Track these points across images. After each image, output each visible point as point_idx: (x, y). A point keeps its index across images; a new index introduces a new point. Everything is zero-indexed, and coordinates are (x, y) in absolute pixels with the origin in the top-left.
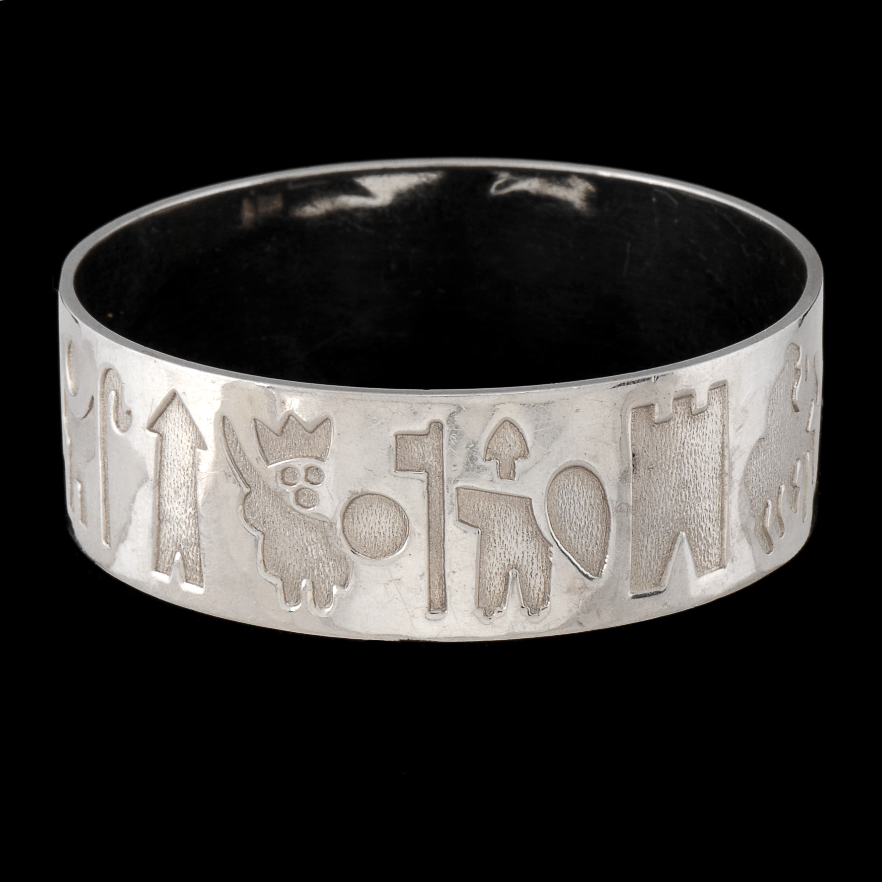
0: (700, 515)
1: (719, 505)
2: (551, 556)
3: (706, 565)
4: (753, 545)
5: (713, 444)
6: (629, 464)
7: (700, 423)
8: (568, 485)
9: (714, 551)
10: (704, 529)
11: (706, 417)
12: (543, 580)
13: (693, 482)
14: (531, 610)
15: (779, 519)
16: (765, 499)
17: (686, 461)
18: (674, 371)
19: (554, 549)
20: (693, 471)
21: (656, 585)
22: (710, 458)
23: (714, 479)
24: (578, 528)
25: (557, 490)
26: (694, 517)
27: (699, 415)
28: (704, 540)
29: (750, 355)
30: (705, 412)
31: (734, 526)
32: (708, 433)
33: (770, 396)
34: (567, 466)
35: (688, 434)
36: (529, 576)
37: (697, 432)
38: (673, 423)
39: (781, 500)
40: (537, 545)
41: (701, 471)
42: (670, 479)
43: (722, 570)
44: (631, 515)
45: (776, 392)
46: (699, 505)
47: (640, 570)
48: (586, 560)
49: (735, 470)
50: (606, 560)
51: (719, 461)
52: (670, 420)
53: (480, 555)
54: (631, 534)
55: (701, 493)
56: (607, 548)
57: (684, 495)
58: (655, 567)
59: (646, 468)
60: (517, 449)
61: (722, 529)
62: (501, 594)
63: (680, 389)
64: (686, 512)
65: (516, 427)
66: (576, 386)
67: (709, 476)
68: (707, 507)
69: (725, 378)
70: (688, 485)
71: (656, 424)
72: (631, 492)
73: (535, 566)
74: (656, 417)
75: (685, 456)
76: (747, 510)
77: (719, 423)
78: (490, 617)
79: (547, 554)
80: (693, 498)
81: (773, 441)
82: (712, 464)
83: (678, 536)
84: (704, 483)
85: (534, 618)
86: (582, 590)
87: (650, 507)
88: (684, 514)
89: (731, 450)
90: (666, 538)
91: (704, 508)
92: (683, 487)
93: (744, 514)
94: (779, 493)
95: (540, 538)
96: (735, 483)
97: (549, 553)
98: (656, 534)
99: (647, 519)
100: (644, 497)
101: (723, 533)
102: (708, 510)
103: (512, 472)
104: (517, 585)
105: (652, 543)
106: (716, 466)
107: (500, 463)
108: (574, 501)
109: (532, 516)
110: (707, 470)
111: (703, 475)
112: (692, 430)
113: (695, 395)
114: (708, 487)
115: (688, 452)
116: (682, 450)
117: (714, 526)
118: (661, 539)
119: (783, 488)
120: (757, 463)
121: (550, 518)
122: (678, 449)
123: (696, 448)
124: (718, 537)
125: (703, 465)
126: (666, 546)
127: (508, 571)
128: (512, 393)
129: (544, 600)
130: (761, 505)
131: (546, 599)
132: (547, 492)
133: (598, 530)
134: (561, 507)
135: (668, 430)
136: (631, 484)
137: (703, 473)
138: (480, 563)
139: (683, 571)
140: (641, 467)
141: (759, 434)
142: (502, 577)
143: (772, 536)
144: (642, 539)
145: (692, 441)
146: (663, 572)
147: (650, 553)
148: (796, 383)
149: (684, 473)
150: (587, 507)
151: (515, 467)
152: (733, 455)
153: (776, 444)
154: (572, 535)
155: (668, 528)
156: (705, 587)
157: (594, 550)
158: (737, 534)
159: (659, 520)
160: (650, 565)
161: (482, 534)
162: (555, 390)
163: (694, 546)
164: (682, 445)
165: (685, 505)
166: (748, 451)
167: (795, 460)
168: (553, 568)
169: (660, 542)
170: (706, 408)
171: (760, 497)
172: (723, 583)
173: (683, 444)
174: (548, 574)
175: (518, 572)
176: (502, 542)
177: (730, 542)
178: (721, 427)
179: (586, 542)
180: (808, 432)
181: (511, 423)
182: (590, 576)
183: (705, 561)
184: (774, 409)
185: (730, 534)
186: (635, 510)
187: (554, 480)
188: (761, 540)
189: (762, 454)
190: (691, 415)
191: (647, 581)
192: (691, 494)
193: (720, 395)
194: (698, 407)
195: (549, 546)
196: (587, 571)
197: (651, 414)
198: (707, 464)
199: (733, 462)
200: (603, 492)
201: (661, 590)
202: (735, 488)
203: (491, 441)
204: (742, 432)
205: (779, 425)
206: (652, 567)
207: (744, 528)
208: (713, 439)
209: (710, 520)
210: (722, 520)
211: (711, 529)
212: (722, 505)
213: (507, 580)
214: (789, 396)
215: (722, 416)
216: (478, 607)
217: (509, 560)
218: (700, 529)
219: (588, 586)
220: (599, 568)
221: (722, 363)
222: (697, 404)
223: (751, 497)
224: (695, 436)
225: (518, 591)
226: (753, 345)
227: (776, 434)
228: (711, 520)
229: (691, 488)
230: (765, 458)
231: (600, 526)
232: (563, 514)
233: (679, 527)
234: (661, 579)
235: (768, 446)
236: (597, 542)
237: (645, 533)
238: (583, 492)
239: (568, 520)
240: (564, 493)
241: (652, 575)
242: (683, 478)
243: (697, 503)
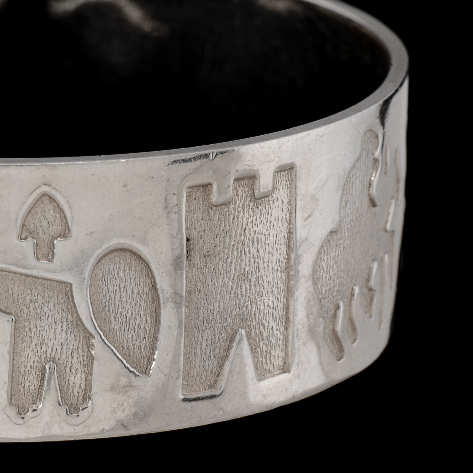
0: (262, 312)
1: (283, 302)
2: (93, 349)
3: (267, 368)
4: (322, 349)
5: (278, 233)
6: (182, 249)
7: (264, 208)
8: (114, 270)
9: (278, 353)
10: (266, 327)
11: (271, 202)
12: (83, 376)
13: (254, 274)
14: (69, 410)
15: (351, 323)
16: (337, 300)
17: (247, 250)
18: (236, 148)
19: (96, 342)
20: (255, 261)
21: (210, 387)
22: (275, 248)
23: (279, 273)
24: (124, 319)
25: (101, 275)
26: (255, 314)
27: (263, 199)
28: (265, 340)
29: (321, 137)
30: (270, 197)
31: (300, 327)
32: (273, 220)
33: (345, 185)
34: (112, 248)
35: (250, 220)
36: (68, 370)
37: (260, 218)
38: (233, 206)
39: (354, 303)
40: (78, 336)
41: (264, 262)
42: (229, 269)
43: (286, 375)
44: (184, 307)
45: (351, 182)
46: (261, 300)
47: (193, 369)
48: (132, 356)
49: (303, 263)
50: (155, 357)
51: (285, 253)
52: (230, 203)
53: (14, 346)
54: (184, 328)
55: (264, 288)
56: (156, 343)
57: (244, 288)
58: (211, 367)
59: (202, 255)
60: (56, 228)
61: (287, 329)
62: (37, 390)
63: (242, 168)
64: (247, 307)
65: (56, 202)
66: (124, 159)
67: (273, 268)
68: (271, 304)
69: (293, 161)
70: (249, 277)
71: (215, 206)
72: (184, 281)
73: (75, 360)
74: (214, 199)
75: (246, 245)
76: (315, 310)
77: (285, 210)
78: (23, 416)
79: (88, 347)
80: (254, 292)
81: (346, 236)
82: (277, 255)
83: (236, 333)
84: (267, 276)
85: (73, 420)
86: (128, 388)
87: (205, 300)
88: (244, 309)
89: (298, 241)
90: (223, 335)
91: (266, 304)
92: (243, 278)
93: (312, 314)
94: (352, 295)
95: (81, 329)
96: (303, 279)
97: (91, 346)
98: (212, 330)
99: (202, 313)
100: (199, 288)
101: (288, 334)
102: (271, 306)
103: (51, 253)
104: (55, 381)
105: (207, 340)
106: (282, 258)
107: (37, 243)
108: (120, 289)
109: (72, 304)
110: (270, 262)
111: (266, 267)
112: (255, 216)
113: (259, 176)
114: (271, 280)
115: (249, 240)
116: (243, 238)
117: (278, 325)
118: (217, 336)
119: (357, 290)
120: (328, 259)
121: (92, 307)
122: (238, 236)
123: (259, 236)
124: (282, 338)
125: (266, 256)
126: (223, 344)
127: (44, 364)
128: (52, 164)
129: (84, 399)
130: (332, 306)
131: (86, 396)
132: (90, 277)
133: (146, 322)
134: (105, 295)
135: (227, 214)
136: (184, 272)
137: (266, 265)
138: (14, 354)
139: (242, 372)
140: (196, 253)
141: (330, 226)
142: (37, 371)
143: (342, 341)
144: (196, 334)
145: (255, 228)
146: (220, 373)
147: (204, 352)
148: (374, 175)
149: (244, 263)
150: (134, 296)
151: (54, 248)
152: (300, 246)
153: (350, 240)
154: (117, 328)
155: (225, 324)
156: (266, 393)
157: (141, 344)
158: (303, 336)
159: (215, 315)
160: (205, 365)
161: (15, 322)
162: (101, 163)
163: (254, 345)
164: (243, 232)
165: (245, 300)
166: (318, 244)
167: (371, 261)
168: (95, 363)
169: (217, 339)
170: (271, 191)
171: (331, 297)
172: (286, 389)
173: (245, 230)
174: (89, 369)
175: (56, 366)
176: (38, 331)
177: (295, 344)
178: (288, 215)
179: (133, 336)
180: (386, 231)
181: (50, 198)
182: (137, 373)
183: (267, 364)
184: (348, 200)
185: (296, 335)
186: (189, 302)
187: (97, 263)
188: (330, 345)
189: (334, 250)
190: (254, 199)
191: (201, 382)
192: (253, 287)
193: (287, 179)
194: (262, 190)
195: (90, 338)
196: (133, 368)
197: (208, 195)
198: (271, 255)
199: (301, 255)
200: (152, 280)
201: (217, 394)
202: (302, 284)
203: (28, 218)
204: (311, 222)
205: (354, 219)
206: (207, 367)
207: (311, 331)
208: (278, 228)
209: (273, 318)
210: (287, 320)
211: (275, 329)
212: (286, 302)
213: (43, 374)
214: (366, 189)
215: (289, 203)
216: (11, 404)
217: (46, 351)
218: (261, 328)
219: (134, 384)
220: (147, 365)
221: (290, 143)
222: (261, 187)
223: (321, 296)
224: (258, 222)
225: (56, 387)
226: (325, 127)
227: (350, 228)
228: (275, 318)
229: (253, 281)
230: (337, 254)
231: (148, 318)
232: (107, 303)
233: (238, 324)
234: (216, 381)
235: (341, 242)
236: (145, 336)
237: (199, 328)
238: (131, 278)
239: (113, 310)
240: (109, 280)
241: (206, 375)
242: (243, 268)
243: (259, 298)
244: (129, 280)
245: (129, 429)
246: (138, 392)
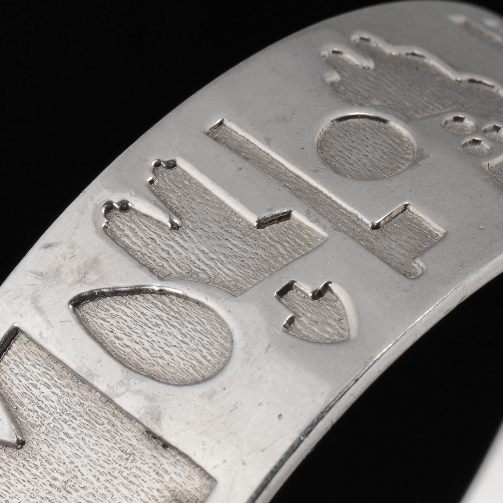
0: (15, 484)
12: (135, 247)
24: (150, 324)
26: (21, 473)
36: (155, 236)
42: (93, 472)
46: (28, 491)
47: (32, 362)
57: (59, 477)
58: (16, 382)
59: (135, 452)
62: (165, 196)
64: (37, 468)
70: (64, 492)
73: (158, 250)
79: (158, 271)
80: (44, 487)
86: (81, 276)
87: (88, 423)
88: (38, 463)
90: (35, 419)
91: (19, 495)
92: (69, 483)
95: (182, 277)
98: (52, 410)
99: (78, 410)
100: (106, 425)
105: (47, 397)
108: (184, 342)
118: (40, 411)
126: (25, 413)
127: (183, 220)
133: (125, 345)
140: (142, 446)
142: (183, 209)
147: (38, 385)
155: (43, 429)
157: (109, 324)
159: (63, 424)
160: (25, 377)
161: (251, 225)
165: (46, 471)
169: (37, 409)
179: (126, 321)
187: (230, 339)
192: (50, 489)
200: (161, 380)
206: (21, 378)
213: (175, 213)
217: (194, 231)
219: (79, 285)
229: (57, 494)
231: (128, 350)
232: (182, 319)
236: (113, 333)
237: (67, 397)
238: (183, 359)
239: (170, 320)
240: (203, 337)
241: (12, 372)
242: (79, 491)
243: (33, 490)
244: (183, 357)
245: (41, 248)
246: (67, 283)
